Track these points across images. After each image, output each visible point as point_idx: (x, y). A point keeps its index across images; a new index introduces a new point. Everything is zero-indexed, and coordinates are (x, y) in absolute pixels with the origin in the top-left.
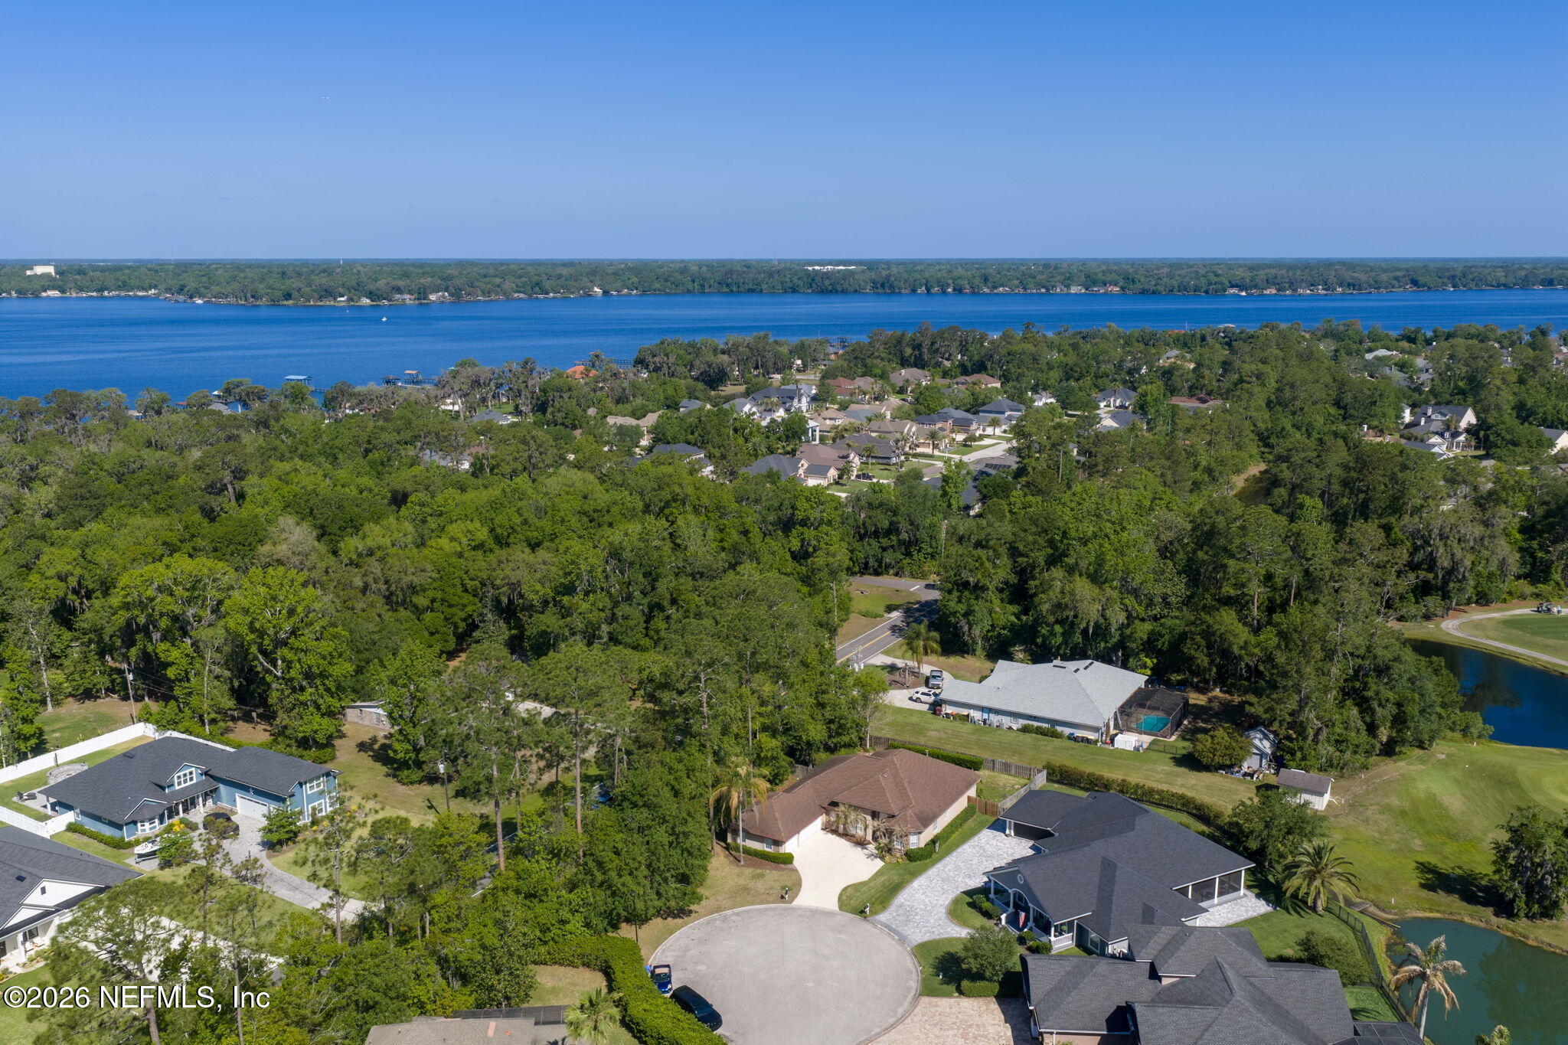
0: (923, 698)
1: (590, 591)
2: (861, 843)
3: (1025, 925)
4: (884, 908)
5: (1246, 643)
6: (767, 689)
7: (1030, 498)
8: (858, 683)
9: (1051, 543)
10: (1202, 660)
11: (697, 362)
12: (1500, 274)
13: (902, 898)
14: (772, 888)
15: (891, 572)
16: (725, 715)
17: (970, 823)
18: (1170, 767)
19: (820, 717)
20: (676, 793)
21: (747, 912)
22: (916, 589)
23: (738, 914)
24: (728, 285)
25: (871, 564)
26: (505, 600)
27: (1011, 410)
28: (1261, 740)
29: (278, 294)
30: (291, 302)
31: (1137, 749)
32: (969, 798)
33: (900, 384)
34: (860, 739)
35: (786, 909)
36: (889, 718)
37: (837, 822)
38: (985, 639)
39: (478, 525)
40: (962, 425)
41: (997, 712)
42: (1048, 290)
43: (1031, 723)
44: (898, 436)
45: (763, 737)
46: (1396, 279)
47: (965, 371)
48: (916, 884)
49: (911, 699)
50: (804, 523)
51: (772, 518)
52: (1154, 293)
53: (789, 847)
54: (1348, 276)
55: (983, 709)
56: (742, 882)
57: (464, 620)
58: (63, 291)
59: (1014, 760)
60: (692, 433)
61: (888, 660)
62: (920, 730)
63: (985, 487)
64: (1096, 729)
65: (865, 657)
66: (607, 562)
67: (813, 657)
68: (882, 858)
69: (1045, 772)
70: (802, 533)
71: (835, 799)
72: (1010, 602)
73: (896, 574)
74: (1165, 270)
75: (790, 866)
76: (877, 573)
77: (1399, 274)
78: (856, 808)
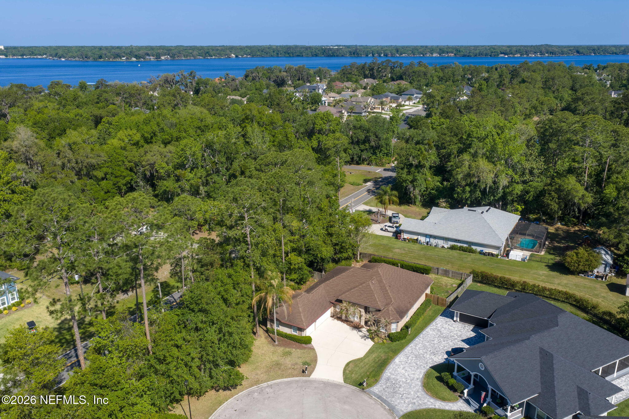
0: (389, 229)
1: (194, 168)
2: (357, 327)
3: (485, 401)
4: (376, 381)
5: (583, 195)
6: (295, 224)
7: (442, 120)
8: (353, 221)
9: (460, 140)
10: (554, 206)
11: (272, 76)
12: (614, 49)
13: (388, 372)
14: (296, 364)
15: (365, 163)
16: (263, 243)
17: (429, 312)
18: (546, 272)
19: (329, 242)
20: (225, 301)
21: (278, 384)
22: (379, 171)
23: (271, 386)
24: (288, 54)
25: (355, 159)
26: (148, 174)
27: (417, 94)
28: (605, 255)
29: (96, 56)
30: (102, 60)
31: (523, 260)
32: (426, 294)
33: (364, 85)
34: (354, 254)
35: (306, 381)
36: (371, 242)
37: (341, 312)
38: (422, 196)
39: (135, 132)
40: (395, 100)
41: (435, 237)
42: (424, 55)
43: (456, 244)
44: (365, 104)
45: (293, 257)
46: (570, 50)
47: (393, 79)
48: (397, 360)
49: (382, 229)
50: (320, 132)
51: (302, 130)
52: (468, 56)
53: (309, 332)
54: (550, 49)
55: (426, 236)
56: (275, 358)
57: (125, 185)
58: (6, 56)
59: (448, 267)
60: (267, 101)
61: (367, 208)
62: (388, 248)
63: (412, 122)
64: (498, 248)
65: (355, 205)
66: (205, 151)
67: (325, 204)
68: (372, 339)
69: (472, 276)
70: (319, 138)
71: (340, 298)
72: (435, 175)
73: (368, 164)
74: (473, 48)
75: (309, 345)
76: (358, 164)
77: (572, 48)
78: (354, 304)
